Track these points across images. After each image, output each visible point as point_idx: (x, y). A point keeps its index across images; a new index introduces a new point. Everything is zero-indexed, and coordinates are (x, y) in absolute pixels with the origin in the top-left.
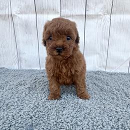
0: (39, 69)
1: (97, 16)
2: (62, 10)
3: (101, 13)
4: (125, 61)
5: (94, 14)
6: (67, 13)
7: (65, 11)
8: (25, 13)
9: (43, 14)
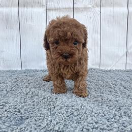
0: (20, 69)
1: (86, 9)
2: (48, 3)
3: (90, 6)
4: (121, 57)
5: (82, 7)
6: (53, 6)
7: (51, 4)
8: (7, 6)
9: (27, 7)
